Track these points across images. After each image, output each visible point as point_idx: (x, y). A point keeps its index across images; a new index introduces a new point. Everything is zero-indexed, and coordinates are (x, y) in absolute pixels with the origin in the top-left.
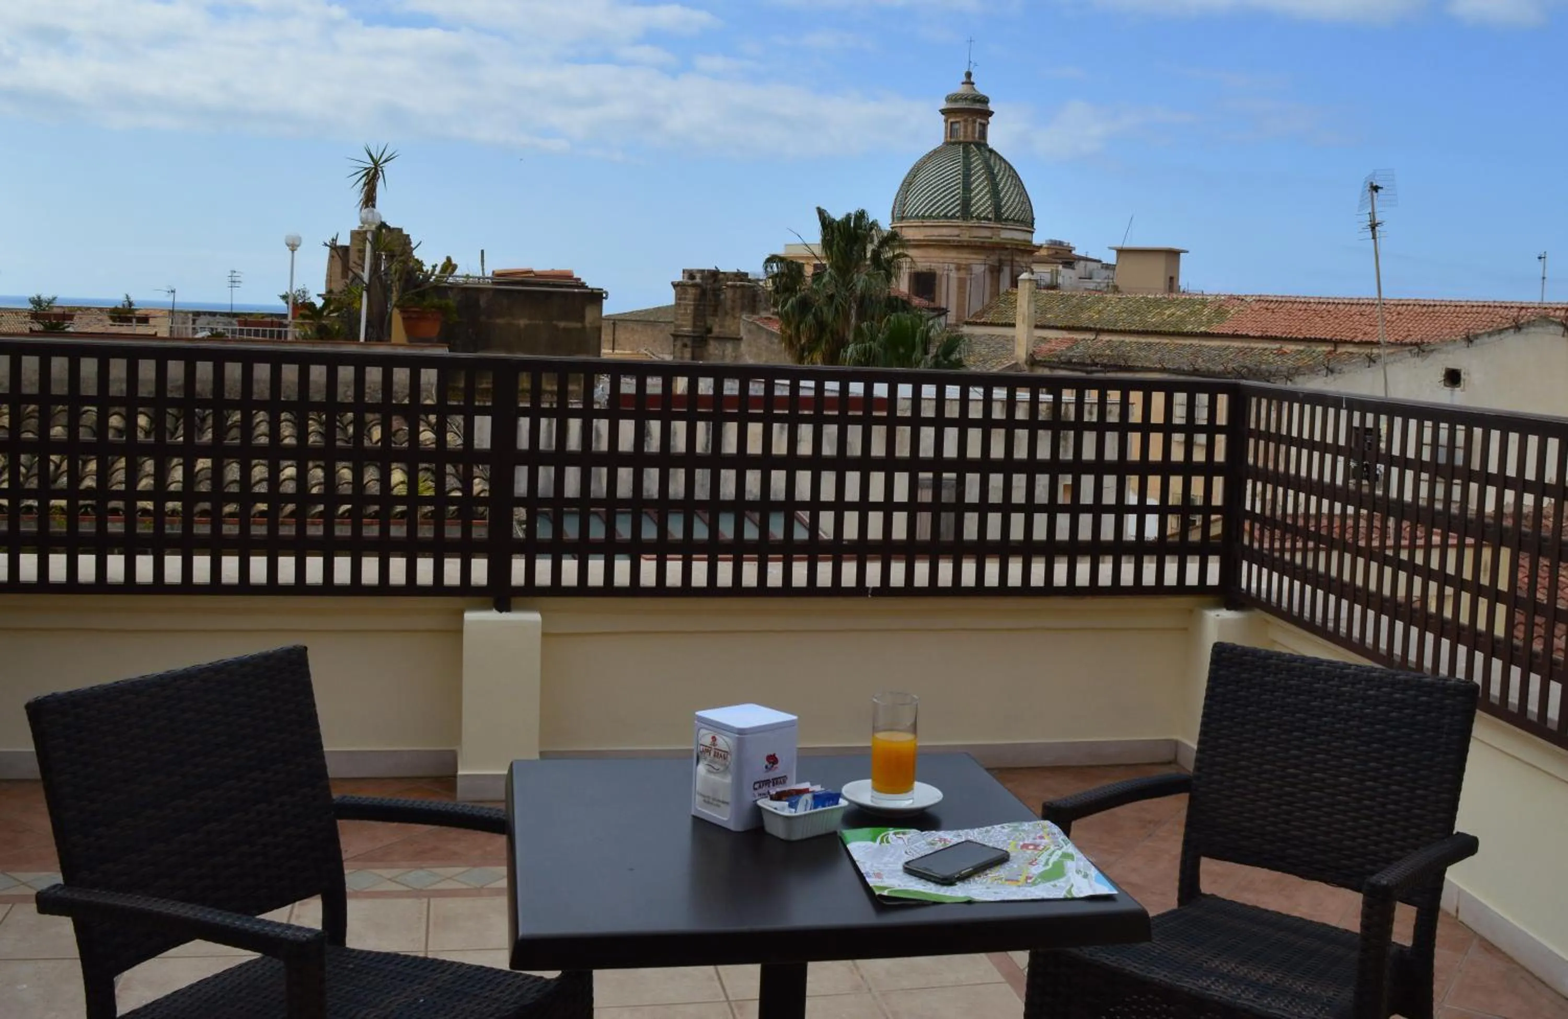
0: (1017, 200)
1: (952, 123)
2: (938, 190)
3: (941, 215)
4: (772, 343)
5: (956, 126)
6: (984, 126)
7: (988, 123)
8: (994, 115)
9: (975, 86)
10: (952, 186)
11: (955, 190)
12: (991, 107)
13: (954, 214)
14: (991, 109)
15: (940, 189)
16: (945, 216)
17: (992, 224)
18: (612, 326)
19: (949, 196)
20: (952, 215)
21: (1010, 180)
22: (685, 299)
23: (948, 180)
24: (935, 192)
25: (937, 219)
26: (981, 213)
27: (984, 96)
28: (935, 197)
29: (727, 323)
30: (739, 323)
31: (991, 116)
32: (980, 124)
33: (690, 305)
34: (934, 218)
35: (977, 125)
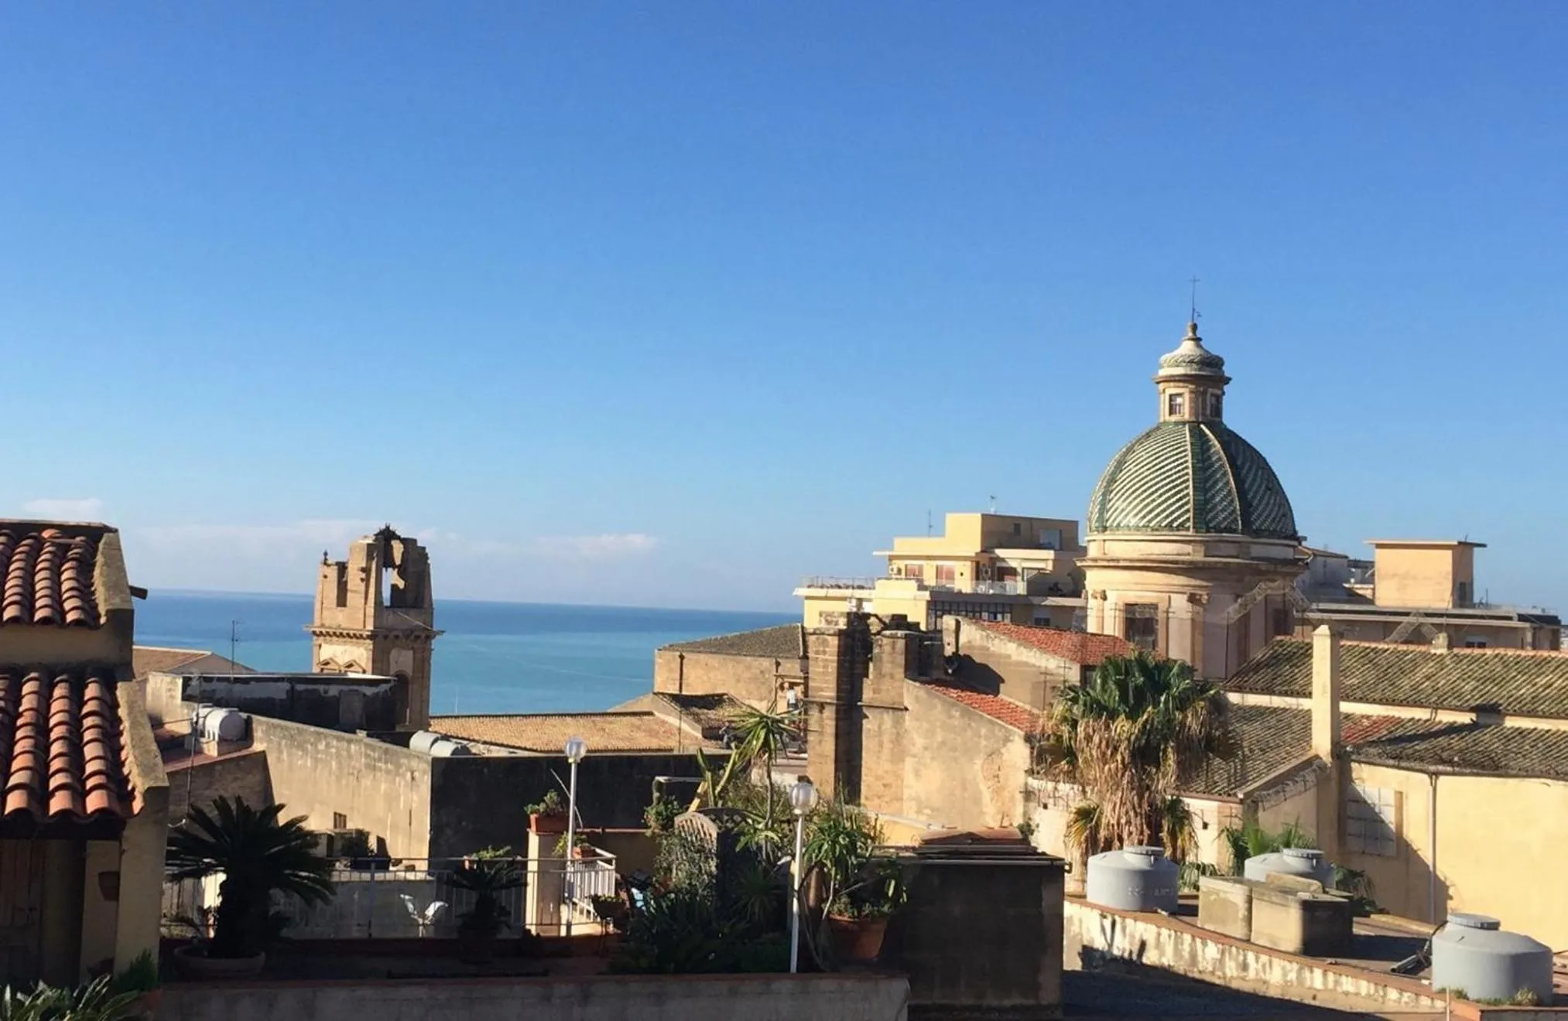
0: (1272, 501)
1: (1171, 396)
2: (1156, 491)
3: (1163, 524)
4: (951, 717)
5: (1179, 400)
6: (1218, 399)
7: (1224, 393)
8: (1231, 382)
9: (1202, 343)
10: (1177, 486)
11: (1182, 490)
12: (1227, 370)
13: (1182, 524)
14: (1227, 374)
15: (1159, 489)
16: (1169, 526)
17: (1238, 537)
18: (679, 660)
19: (1174, 499)
20: (1178, 526)
21: (1260, 473)
22: (824, 653)
23: (1171, 475)
24: (1153, 493)
25: (1157, 530)
26: (1221, 522)
27: (1217, 357)
28: (1154, 500)
29: (884, 687)
30: (902, 688)
31: (1227, 383)
32: (1212, 395)
33: (832, 661)
34: (1153, 530)
35: (1208, 396)
